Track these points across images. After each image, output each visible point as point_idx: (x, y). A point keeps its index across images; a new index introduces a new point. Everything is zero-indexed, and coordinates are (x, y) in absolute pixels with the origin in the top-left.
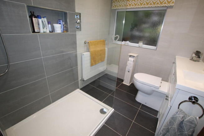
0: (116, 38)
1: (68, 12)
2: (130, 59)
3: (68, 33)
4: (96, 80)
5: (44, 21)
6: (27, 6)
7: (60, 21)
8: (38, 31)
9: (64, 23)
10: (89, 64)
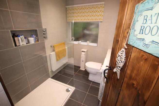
0: (72, 40)
1: (37, 29)
2: (83, 53)
3: (39, 42)
4: (62, 70)
5: (22, 38)
6: (11, 31)
7: (33, 36)
8: (19, 45)
9: (35, 36)
10: (55, 60)
